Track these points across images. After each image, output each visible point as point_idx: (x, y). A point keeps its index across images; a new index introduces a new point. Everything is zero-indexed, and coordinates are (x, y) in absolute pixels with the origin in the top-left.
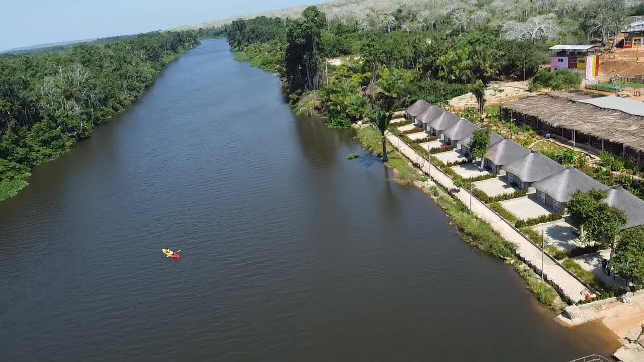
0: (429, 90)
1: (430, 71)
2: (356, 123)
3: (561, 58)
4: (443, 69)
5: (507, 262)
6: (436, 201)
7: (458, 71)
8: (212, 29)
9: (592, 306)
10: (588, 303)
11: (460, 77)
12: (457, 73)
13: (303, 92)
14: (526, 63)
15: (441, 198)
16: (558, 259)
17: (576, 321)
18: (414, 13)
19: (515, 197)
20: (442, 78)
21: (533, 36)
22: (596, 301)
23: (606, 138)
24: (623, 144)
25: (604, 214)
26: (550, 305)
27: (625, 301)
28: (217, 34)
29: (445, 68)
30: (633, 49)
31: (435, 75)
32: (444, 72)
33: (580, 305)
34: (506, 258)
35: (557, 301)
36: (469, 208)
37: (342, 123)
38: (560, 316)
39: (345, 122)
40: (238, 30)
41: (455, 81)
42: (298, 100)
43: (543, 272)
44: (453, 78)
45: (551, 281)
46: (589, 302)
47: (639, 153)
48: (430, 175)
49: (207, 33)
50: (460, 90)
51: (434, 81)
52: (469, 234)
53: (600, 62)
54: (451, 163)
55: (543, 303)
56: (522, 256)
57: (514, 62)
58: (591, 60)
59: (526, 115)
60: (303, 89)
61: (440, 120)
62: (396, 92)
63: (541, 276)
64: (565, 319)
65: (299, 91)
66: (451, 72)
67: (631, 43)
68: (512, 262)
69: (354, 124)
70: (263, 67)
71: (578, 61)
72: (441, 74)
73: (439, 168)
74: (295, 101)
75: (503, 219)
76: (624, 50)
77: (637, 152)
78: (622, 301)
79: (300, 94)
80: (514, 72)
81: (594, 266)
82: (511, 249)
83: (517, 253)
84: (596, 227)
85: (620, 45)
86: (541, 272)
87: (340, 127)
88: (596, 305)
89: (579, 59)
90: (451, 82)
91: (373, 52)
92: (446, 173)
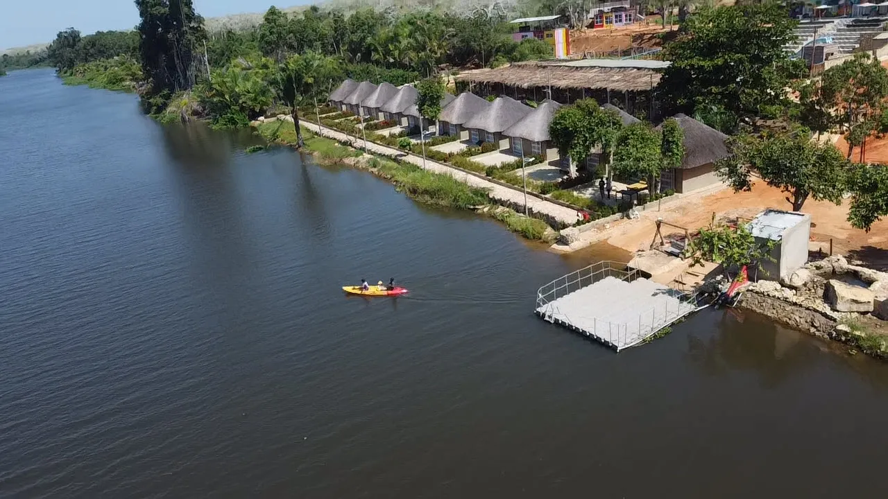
0: (359, 74)
1: (359, 54)
2: (257, 120)
3: (524, 34)
4: (376, 50)
5: (479, 211)
6: (377, 173)
7: (397, 51)
8: (26, 54)
9: (593, 227)
10: (587, 224)
11: (401, 61)
12: (396, 53)
13: (172, 93)
14: (484, 44)
15: (384, 167)
16: (544, 194)
17: (575, 246)
18: (336, 13)
19: (483, 153)
20: (377, 63)
21: (490, 15)
22: (597, 220)
23: (587, 86)
24: (606, 88)
25: (594, 118)
26: (540, 239)
27: (632, 217)
28: (34, 61)
29: (380, 49)
30: (604, 28)
31: (366, 57)
32: (379, 54)
33: (578, 227)
34: (477, 207)
35: (549, 232)
36: (423, 167)
37: (234, 119)
38: (555, 246)
39: (239, 118)
40: (69, 46)
41: (393, 65)
42: (165, 105)
43: (528, 205)
44: (392, 60)
45: (539, 212)
46: (589, 222)
47: (627, 93)
48: (367, 148)
49: (18, 61)
50: (402, 76)
51: (365, 65)
52: (426, 192)
53: (570, 40)
54: (395, 134)
55: (531, 239)
56: (497, 197)
57: (468, 43)
58: (560, 34)
59: (488, 82)
60: (172, 90)
61: (375, 96)
62: (312, 77)
63: (524, 213)
64: (561, 246)
65: (166, 92)
66: (388, 53)
67: (601, 22)
68: (486, 210)
69: (253, 121)
70: (110, 86)
71: (545, 35)
72: (375, 56)
73: (379, 142)
74: (161, 109)
75: (470, 173)
76: (595, 29)
77: (623, 93)
78: (629, 218)
79: (168, 97)
80: (469, 61)
81: (590, 194)
82: (482, 195)
83: (491, 197)
84: (587, 135)
85: (591, 26)
86: (525, 206)
87: (233, 127)
88: (598, 226)
89: (546, 33)
90: (389, 66)
91: (275, 30)
92: (388, 144)
